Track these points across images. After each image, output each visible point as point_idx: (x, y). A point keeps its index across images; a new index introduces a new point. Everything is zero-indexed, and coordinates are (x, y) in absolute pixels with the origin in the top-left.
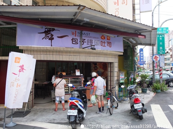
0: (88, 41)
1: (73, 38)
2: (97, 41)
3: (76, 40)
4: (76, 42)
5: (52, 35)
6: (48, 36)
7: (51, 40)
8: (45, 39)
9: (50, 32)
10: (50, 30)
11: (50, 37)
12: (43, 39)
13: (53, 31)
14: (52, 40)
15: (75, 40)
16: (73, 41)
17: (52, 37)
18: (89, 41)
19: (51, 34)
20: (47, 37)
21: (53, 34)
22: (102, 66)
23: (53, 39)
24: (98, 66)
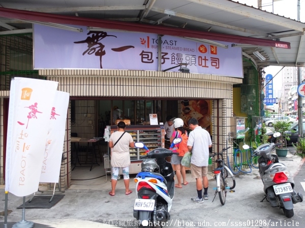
0: (173, 57)
1: (143, 52)
2: (190, 56)
3: (150, 54)
4: (150, 58)
5: (102, 46)
6: (94, 49)
7: (99, 57)
8: (88, 53)
9: (97, 41)
10: (97, 35)
11: (97, 50)
12: (84, 54)
13: (104, 37)
14: (103, 57)
15: (148, 55)
16: (142, 58)
17: (101, 49)
18: (176, 57)
19: (100, 44)
20: (92, 50)
21: (103, 44)
22: (199, 106)
23: (104, 53)
24: (191, 108)
